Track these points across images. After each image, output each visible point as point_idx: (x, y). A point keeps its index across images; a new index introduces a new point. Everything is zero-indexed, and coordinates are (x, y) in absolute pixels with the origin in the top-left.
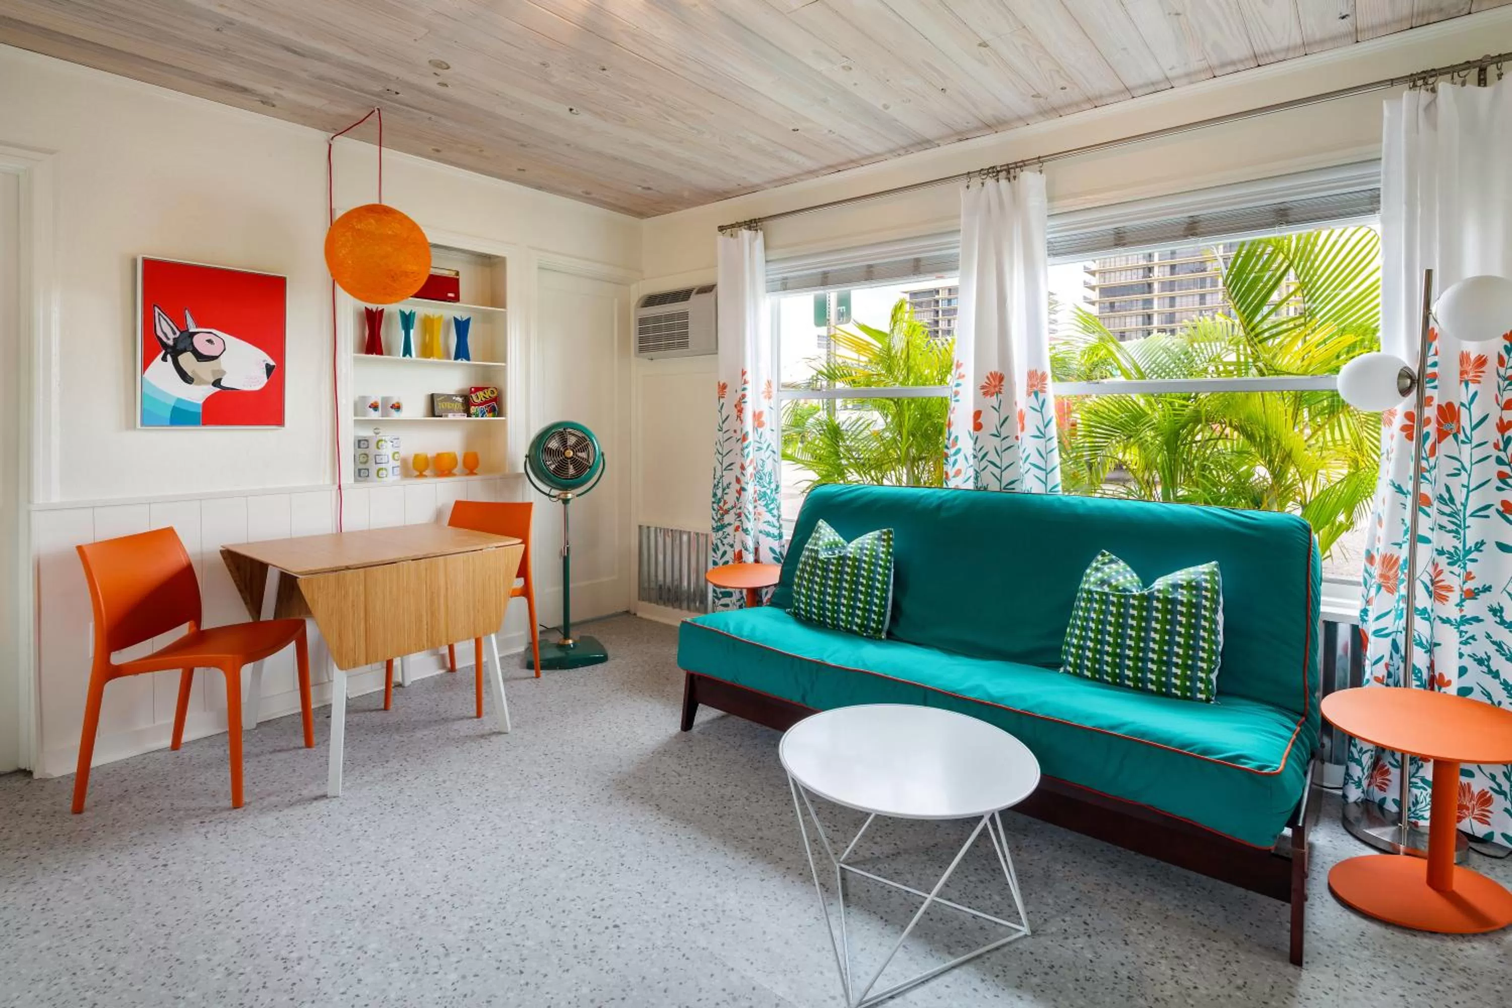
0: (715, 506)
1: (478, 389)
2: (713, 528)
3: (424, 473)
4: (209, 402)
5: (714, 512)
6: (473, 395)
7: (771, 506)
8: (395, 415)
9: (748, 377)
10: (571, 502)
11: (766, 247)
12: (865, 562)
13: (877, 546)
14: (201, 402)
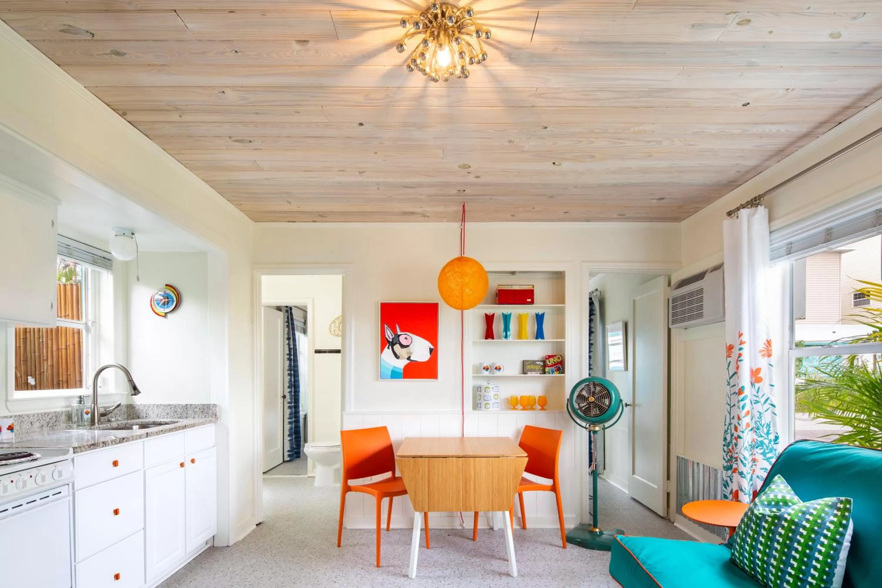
0: (725, 448)
1: (550, 357)
2: (724, 467)
3: (516, 407)
4: (406, 368)
5: (725, 454)
6: (547, 361)
7: (768, 455)
8: (498, 373)
9: (745, 338)
10: (598, 433)
11: (770, 219)
12: (804, 527)
13: (827, 514)
14: (402, 367)
